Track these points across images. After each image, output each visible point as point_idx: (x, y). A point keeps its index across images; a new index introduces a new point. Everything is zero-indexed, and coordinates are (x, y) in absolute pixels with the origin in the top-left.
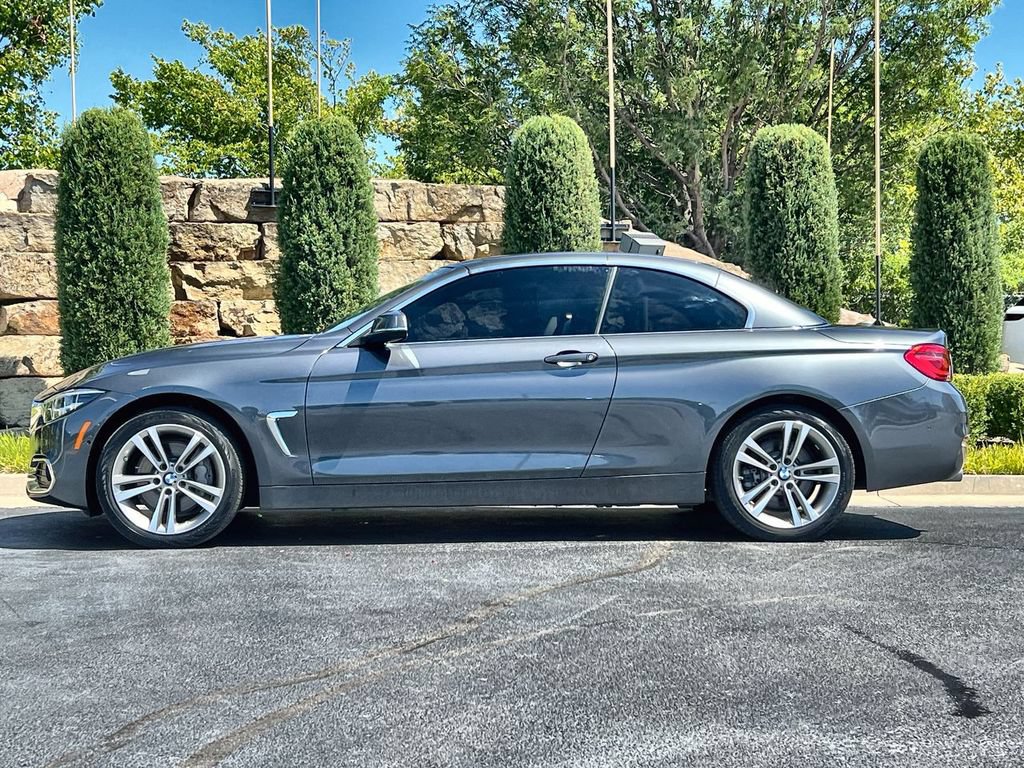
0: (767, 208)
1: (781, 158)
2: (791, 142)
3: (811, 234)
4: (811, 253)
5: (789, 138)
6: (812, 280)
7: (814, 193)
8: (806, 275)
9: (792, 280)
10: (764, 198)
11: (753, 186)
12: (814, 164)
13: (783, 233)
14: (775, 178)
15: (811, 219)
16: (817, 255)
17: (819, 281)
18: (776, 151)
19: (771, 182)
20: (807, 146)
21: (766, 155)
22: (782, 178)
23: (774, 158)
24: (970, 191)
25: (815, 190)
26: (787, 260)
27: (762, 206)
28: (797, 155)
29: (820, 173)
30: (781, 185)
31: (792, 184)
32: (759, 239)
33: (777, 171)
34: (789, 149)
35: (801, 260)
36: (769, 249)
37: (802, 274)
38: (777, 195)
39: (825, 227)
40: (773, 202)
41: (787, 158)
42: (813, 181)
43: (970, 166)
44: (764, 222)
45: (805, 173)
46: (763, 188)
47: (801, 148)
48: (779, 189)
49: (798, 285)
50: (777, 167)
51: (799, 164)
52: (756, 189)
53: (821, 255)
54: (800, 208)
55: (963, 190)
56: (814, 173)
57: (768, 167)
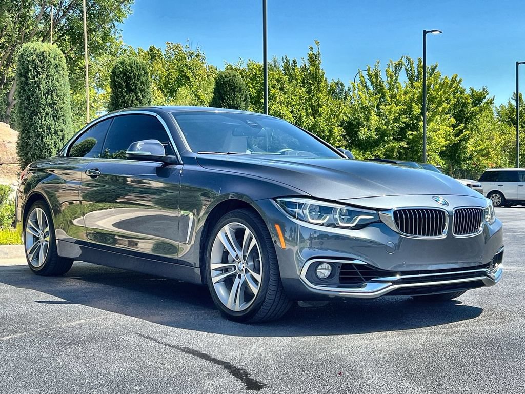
0: (29, 90)
1: (37, 61)
2: (43, 53)
3: (55, 106)
4: (56, 117)
5: (42, 50)
6: (56, 133)
7: (57, 83)
8: (52, 129)
9: (44, 132)
10: (27, 84)
11: (21, 77)
12: (57, 66)
13: (38, 104)
14: (34, 73)
15: (55, 97)
16: (58, 119)
17: (60, 133)
18: (34, 57)
19: (32, 75)
20: (53, 56)
21: (28, 59)
22: (38, 73)
23: (33, 60)
24: (140, 89)
25: (58, 81)
26: (41, 121)
27: (26, 88)
28: (47, 60)
29: (61, 72)
30: (37, 77)
31: (44, 76)
32: (25, 108)
33: (35, 68)
34: (42, 56)
35: (50, 121)
36: (31, 114)
37: (50, 129)
38: (35, 82)
39: (64, 103)
40: (33, 86)
41: (41, 61)
42: (56, 76)
43: (140, 76)
44: (28, 98)
45: (52, 71)
46: (27, 78)
47: (49, 56)
48: (36, 79)
49: (48, 135)
50: (35, 66)
51: (48, 65)
52: (23, 79)
53: (61, 119)
54: (48, 90)
55: (136, 88)
56: (57, 72)
57: (30, 66)
